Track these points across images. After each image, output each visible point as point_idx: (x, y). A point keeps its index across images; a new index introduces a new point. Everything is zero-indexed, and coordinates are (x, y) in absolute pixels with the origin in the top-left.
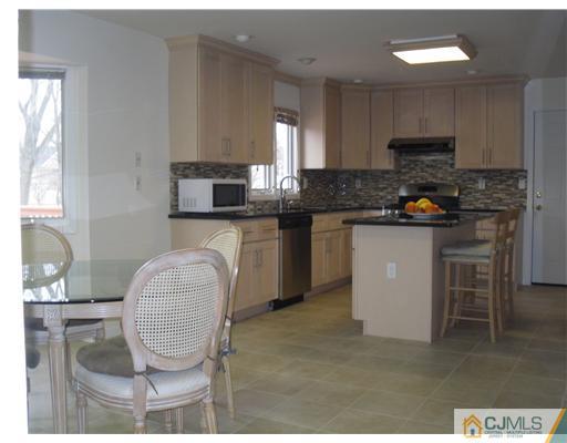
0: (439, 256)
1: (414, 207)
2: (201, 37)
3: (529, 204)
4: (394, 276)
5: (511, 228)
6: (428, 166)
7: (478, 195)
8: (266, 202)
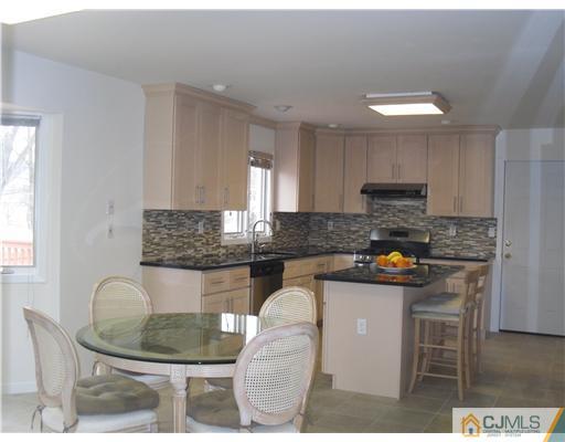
0: (409, 313)
1: (386, 261)
2: (178, 85)
3: (498, 251)
4: (365, 332)
5: (480, 284)
6: (400, 211)
7: (448, 242)
8: (239, 246)
